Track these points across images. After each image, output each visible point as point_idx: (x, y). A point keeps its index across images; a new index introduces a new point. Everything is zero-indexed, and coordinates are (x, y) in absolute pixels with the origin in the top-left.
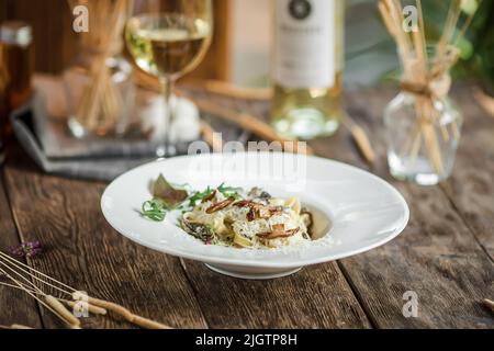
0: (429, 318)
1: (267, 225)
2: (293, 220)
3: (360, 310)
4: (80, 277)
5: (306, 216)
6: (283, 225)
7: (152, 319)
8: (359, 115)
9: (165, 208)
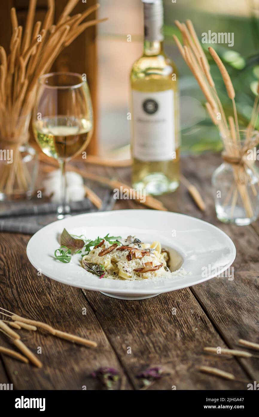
0: (253, 323)
1: (141, 264)
2: (158, 259)
3: (207, 319)
4: (15, 303)
5: (165, 254)
6: (151, 263)
7: (67, 332)
8: (192, 176)
9: (69, 253)
